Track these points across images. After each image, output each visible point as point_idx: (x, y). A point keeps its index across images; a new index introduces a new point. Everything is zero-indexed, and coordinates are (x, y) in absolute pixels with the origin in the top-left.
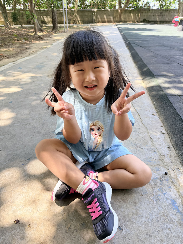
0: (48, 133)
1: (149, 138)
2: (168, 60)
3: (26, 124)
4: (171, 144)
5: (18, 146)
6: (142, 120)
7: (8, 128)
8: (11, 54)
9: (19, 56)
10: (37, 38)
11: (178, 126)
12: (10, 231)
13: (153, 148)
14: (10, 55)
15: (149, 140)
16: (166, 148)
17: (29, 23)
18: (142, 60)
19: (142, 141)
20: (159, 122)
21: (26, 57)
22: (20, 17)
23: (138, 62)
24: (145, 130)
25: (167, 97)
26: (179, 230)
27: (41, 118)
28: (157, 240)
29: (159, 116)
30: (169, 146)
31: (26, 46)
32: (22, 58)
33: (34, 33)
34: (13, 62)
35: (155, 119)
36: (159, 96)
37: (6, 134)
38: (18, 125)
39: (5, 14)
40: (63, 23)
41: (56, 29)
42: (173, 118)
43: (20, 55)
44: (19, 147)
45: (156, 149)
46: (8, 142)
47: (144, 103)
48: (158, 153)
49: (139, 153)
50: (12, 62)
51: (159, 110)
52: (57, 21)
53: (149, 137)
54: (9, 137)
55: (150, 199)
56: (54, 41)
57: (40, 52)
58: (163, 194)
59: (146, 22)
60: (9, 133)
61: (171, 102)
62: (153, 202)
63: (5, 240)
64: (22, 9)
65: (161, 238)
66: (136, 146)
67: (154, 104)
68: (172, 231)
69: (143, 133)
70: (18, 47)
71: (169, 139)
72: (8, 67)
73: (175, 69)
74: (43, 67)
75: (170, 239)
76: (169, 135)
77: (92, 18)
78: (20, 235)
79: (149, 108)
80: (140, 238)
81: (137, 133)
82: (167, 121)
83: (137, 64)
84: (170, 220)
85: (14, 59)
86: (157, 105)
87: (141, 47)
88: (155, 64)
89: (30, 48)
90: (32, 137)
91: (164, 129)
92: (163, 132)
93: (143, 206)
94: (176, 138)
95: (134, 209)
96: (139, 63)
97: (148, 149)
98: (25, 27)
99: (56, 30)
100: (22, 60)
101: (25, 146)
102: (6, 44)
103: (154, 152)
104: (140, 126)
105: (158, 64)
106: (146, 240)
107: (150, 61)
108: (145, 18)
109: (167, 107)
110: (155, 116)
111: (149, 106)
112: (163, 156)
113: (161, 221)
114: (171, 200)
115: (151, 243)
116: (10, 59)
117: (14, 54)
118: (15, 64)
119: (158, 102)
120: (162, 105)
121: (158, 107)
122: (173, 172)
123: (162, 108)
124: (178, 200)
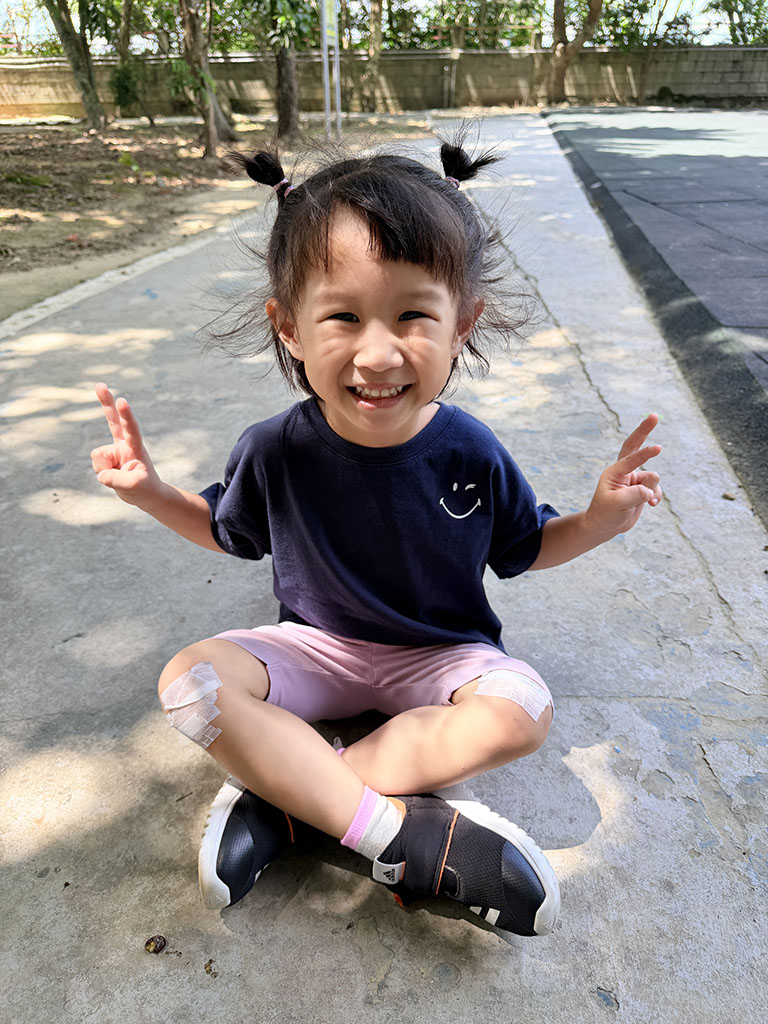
1: (716, 601)
5: (152, 616)
7: (109, 541)
8: (113, 236)
10: (216, 171)
12: (128, 986)
13: (735, 642)
15: (715, 609)
18: (664, 262)
19: (683, 610)
22: (143, 86)
23: (645, 269)
24: (696, 564)
29: (753, 502)
32: (156, 252)
33: (203, 147)
34: (122, 270)
35: (734, 516)
36: (750, 418)
37: (99, 566)
38: (150, 528)
39: (87, 75)
40: (321, 110)
41: (293, 133)
43: (149, 242)
44: (158, 623)
45: (746, 648)
46: (109, 602)
47: (684, 447)
48: (756, 669)
49: (673, 663)
51: (750, 479)
52: (296, 102)
53: (712, 593)
54: (113, 578)
55: (734, 870)
57: (229, 228)
59: (670, 100)
60: (114, 562)
62: (747, 888)
64: (151, 53)
66: (660, 634)
67: (725, 451)
69: (688, 579)
70: (138, 207)
72: (101, 290)
77: (442, 87)
78: (172, 1003)
79: (707, 469)
81: (662, 577)
83: (642, 277)
85: (123, 255)
86: (740, 456)
87: (654, 204)
88: (722, 279)
89: (186, 212)
90: (210, 582)
93: (702, 904)
95: (662, 913)
96: (651, 274)
98: (167, 127)
99: (293, 137)
100: (156, 259)
101: (183, 620)
103: (741, 662)
104: (670, 545)
105: (734, 277)
107: (699, 265)
108: (665, 85)
110: (735, 502)
111: (707, 460)
117: (124, 235)
118: (127, 278)
119: (744, 441)
120: (763, 454)
121: (746, 463)
123: (766, 469)
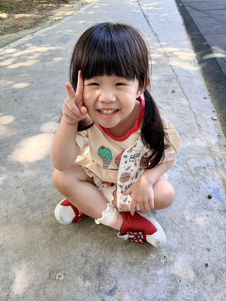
1: (197, 125)
4: (222, 132)
6: (190, 104)
8: (29, 24)
9: (38, 26)
13: (200, 135)
14: (27, 25)
15: (196, 127)
16: (215, 136)
18: (198, 29)
19: (187, 127)
20: (211, 107)
21: (47, 27)
24: (193, 116)
25: (225, 76)
26: (219, 217)
28: (192, 225)
29: (212, 99)
30: (219, 134)
31: (47, 12)
35: (206, 103)
45: (203, 137)
47: (195, 84)
50: (29, 34)
51: (212, 93)
53: (196, 123)
55: (190, 187)
56: (83, 5)
58: (205, 183)
63: (35, 217)
65: (197, 223)
67: (207, 86)
68: (210, 218)
69: (190, 120)
71: (220, 126)
72: (26, 41)
74: (69, 39)
75: (206, 224)
76: (221, 122)
79: (201, 91)
80: (175, 222)
81: (183, 119)
82: (221, 106)
83: (191, 34)
84: (210, 208)
86: (211, 87)
87: (198, 10)
91: (217, 115)
92: (214, 118)
97: (193, 137)
100: (43, 31)
103: (201, 140)
104: (186, 111)
106: (180, 224)
107: (209, 30)
109: (223, 89)
110: (207, 99)
111: (201, 88)
112: (211, 145)
113: (199, 208)
114: (214, 189)
115: (186, 227)
116: (27, 30)
117: (32, 23)
118: (34, 37)
119: (213, 82)
120: (217, 86)
121: (212, 89)
122: (220, 161)
123: (217, 90)
124: (221, 189)
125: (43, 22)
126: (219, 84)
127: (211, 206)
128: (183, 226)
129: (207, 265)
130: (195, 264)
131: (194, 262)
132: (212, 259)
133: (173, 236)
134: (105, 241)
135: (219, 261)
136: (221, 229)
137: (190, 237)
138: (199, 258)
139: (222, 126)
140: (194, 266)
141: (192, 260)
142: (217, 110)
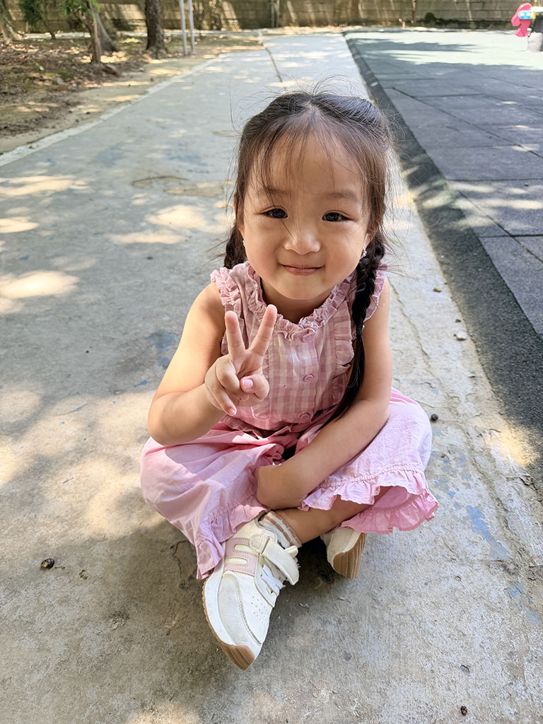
0: (134, 341)
1: (420, 353)
2: (490, 138)
3: (70, 319)
4: (480, 367)
5: (48, 374)
6: (404, 306)
8: (23, 121)
9: (44, 126)
10: (101, 74)
11: (502, 319)
12: (30, 587)
13: (428, 377)
14: (18, 124)
15: (419, 358)
16: (465, 378)
17: (75, 25)
18: (413, 136)
19: (399, 359)
20: (452, 310)
21: (68, 128)
22: (45, 7)
24: (410, 332)
25: (479, 240)
26: (485, 579)
27: (112, 301)
28: (423, 603)
29: (453, 293)
30: (473, 372)
31: (68, 95)
32: (56, 133)
33: (91, 55)
34: (30, 145)
35: (439, 302)
36: (457, 240)
37: (12, 344)
38: (47, 319)
40: (179, 28)
41: (159, 45)
42: (491, 299)
43: (50, 125)
44: (52, 379)
45: (435, 380)
46: (19, 366)
48: (440, 392)
50: (24, 145)
51: (452, 278)
52: (159, 21)
53: (418, 349)
54: (21, 351)
56: (153, 83)
57: (111, 115)
58: (449, 494)
59: (433, 23)
60: (22, 341)
61: (488, 255)
63: (18, 607)
65: (434, 600)
67: (439, 261)
68: (465, 583)
69: (403, 341)
70: (42, 99)
71: (475, 354)
72: (14, 160)
73: (509, 162)
74: (120, 157)
75: (457, 600)
76: (477, 344)
77: (270, 11)
78: (58, 595)
79: (426, 273)
80: (379, 599)
82: (473, 307)
84: (463, 557)
85: (31, 134)
86: (448, 264)
87: (412, 97)
88: (451, 148)
89: (79, 103)
90: (88, 352)
91: (465, 329)
92: (460, 336)
94: (495, 350)
96: (404, 146)
97: (413, 382)
98: (64, 40)
99: (159, 48)
100: (56, 138)
101: (69, 376)
102: (6, 91)
103: (431, 389)
104: (395, 321)
105: (459, 147)
106: (394, 604)
107: (437, 139)
108: (429, 11)
109: (476, 268)
110: (441, 293)
111: (426, 268)
112: (456, 400)
113: (437, 558)
114: (469, 509)
115: (408, 610)
116: (18, 135)
117: (31, 120)
118: (34, 151)
119: (452, 254)
120: (462, 262)
121: (451, 269)
122: (481, 438)
123: (463, 271)
124: (487, 507)
125: (57, 119)
126: (466, 258)
127: (465, 553)
128: (400, 610)
129: (463, 711)
130: (435, 709)
131: (432, 704)
132: (477, 692)
133: (376, 637)
134: (202, 663)
135: (493, 697)
136: (493, 610)
137: (418, 638)
138: (442, 691)
139: (479, 355)
140: (432, 716)
141: (425, 700)
142: (465, 318)
